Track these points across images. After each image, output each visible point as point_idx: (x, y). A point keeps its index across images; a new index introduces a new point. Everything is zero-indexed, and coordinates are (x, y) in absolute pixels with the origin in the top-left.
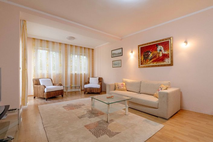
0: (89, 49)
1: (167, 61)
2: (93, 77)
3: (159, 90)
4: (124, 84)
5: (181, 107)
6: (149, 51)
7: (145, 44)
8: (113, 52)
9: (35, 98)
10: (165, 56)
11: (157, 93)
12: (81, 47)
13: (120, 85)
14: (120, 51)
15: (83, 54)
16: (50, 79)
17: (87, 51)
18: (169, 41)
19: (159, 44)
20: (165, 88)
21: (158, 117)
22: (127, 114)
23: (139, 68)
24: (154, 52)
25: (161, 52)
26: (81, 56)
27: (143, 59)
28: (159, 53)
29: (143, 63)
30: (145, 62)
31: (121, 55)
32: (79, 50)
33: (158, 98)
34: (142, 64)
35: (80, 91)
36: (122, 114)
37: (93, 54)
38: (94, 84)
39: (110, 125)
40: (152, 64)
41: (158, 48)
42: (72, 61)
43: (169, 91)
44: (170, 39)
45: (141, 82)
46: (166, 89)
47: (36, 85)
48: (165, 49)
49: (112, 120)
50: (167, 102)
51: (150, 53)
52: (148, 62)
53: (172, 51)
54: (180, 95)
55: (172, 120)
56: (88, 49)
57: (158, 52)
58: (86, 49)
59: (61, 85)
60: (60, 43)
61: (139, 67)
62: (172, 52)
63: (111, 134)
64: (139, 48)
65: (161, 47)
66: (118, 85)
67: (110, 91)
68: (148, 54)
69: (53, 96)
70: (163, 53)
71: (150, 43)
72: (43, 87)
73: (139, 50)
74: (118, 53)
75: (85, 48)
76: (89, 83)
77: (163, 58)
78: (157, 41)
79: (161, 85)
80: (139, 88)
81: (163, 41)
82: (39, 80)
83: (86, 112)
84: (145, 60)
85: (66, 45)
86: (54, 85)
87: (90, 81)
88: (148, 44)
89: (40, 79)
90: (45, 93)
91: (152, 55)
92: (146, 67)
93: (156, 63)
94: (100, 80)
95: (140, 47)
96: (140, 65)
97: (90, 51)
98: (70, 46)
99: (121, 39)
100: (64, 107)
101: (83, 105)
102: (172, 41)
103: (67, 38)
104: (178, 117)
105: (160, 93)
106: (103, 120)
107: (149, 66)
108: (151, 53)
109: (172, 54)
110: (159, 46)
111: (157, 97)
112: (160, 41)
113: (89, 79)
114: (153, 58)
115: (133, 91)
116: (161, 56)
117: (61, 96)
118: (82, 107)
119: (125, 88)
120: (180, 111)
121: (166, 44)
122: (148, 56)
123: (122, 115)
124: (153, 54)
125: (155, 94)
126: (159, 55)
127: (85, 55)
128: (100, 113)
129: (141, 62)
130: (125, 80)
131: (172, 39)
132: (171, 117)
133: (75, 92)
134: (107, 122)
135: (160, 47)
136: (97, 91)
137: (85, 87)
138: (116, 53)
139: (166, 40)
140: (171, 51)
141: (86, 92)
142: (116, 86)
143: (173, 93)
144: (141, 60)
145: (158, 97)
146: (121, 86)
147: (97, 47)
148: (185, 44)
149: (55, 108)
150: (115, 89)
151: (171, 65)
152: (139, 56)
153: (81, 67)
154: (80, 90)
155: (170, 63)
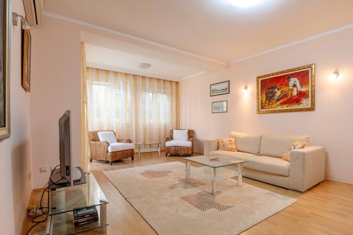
0: (171, 82)
1: (306, 103)
2: (178, 128)
3: (291, 149)
4: (233, 140)
5: (325, 176)
6: (276, 87)
7: (269, 75)
8: (213, 87)
9: (91, 161)
10: (302, 95)
11: (287, 154)
12: (159, 80)
13: (226, 141)
14: (225, 85)
15: (163, 90)
16: (113, 133)
17: (168, 85)
18: (309, 70)
19: (293, 75)
20: (301, 146)
21: (288, 189)
22: (240, 185)
23: (258, 115)
24: (284, 89)
25: (295, 89)
26: (158, 94)
27: (264, 99)
28: (292, 90)
29: (265, 106)
30: (268, 105)
31: (228, 92)
32: (155, 83)
33: (289, 162)
34: (262, 108)
35: (159, 152)
36: (233, 184)
37: (177, 90)
38: (180, 140)
39: (217, 197)
40: (279, 108)
41: (290, 82)
42: (144, 103)
43: (306, 150)
44: (311, 67)
45: (261, 136)
46: (302, 148)
47: (93, 141)
48: (302, 84)
49: (219, 192)
50: (303, 166)
51: (276, 90)
52: (272, 104)
53: (314, 86)
54: (324, 157)
55: (309, 194)
56: (169, 83)
57: (291, 88)
58: (166, 82)
59: (130, 141)
60: (125, 74)
61: (259, 112)
62: (313, 88)
63: (221, 208)
64: (258, 80)
65: (296, 79)
66: (223, 142)
67: (210, 151)
68: (273, 91)
69: (119, 158)
70: (299, 90)
71: (277, 73)
72: (106, 144)
73: (258, 84)
74: (223, 89)
75: (164, 80)
76: (171, 138)
77: (298, 97)
78: (289, 71)
79: (294, 141)
80: (258, 147)
81: (299, 69)
82: (97, 133)
83: (177, 182)
84: (267, 102)
85: (135, 76)
86: (118, 141)
87: (175, 136)
88: (273, 74)
89: (98, 131)
90: (108, 153)
91: (280, 93)
92: (270, 113)
93: (287, 106)
94: (191, 134)
95: (260, 80)
96: (260, 110)
97: (173, 86)
98: (141, 78)
99: (228, 66)
100: (141, 174)
101: (170, 172)
102: (313, 70)
103: (138, 65)
104: (319, 190)
105: (292, 154)
106: (205, 191)
107: (275, 112)
108: (278, 89)
109: (313, 91)
110: (292, 79)
111: (287, 161)
112: (293, 70)
113: (172, 132)
114: (282, 98)
115: (248, 151)
116: (296, 94)
117: (130, 158)
118: (169, 174)
119: (234, 147)
120: (324, 182)
121: (303, 75)
122: (273, 94)
123: (233, 186)
124: (282, 92)
125: (284, 155)
126: (292, 94)
127: (164, 93)
128: (199, 183)
129: (262, 103)
130: (234, 133)
131: (314, 67)
132: (309, 190)
133: (151, 153)
134: (212, 194)
135: (293, 81)
136: (186, 152)
137: (167, 146)
138: (219, 89)
139: (305, 68)
140: (312, 86)
141: (169, 153)
142: (220, 144)
143: (313, 153)
144: (261, 101)
145: (289, 160)
146: (228, 143)
147: (184, 79)
148: (335, 76)
149: (128, 175)
150: (218, 149)
151: (312, 109)
152: (258, 94)
153: (159, 112)
154: (159, 150)
155: (310, 106)
